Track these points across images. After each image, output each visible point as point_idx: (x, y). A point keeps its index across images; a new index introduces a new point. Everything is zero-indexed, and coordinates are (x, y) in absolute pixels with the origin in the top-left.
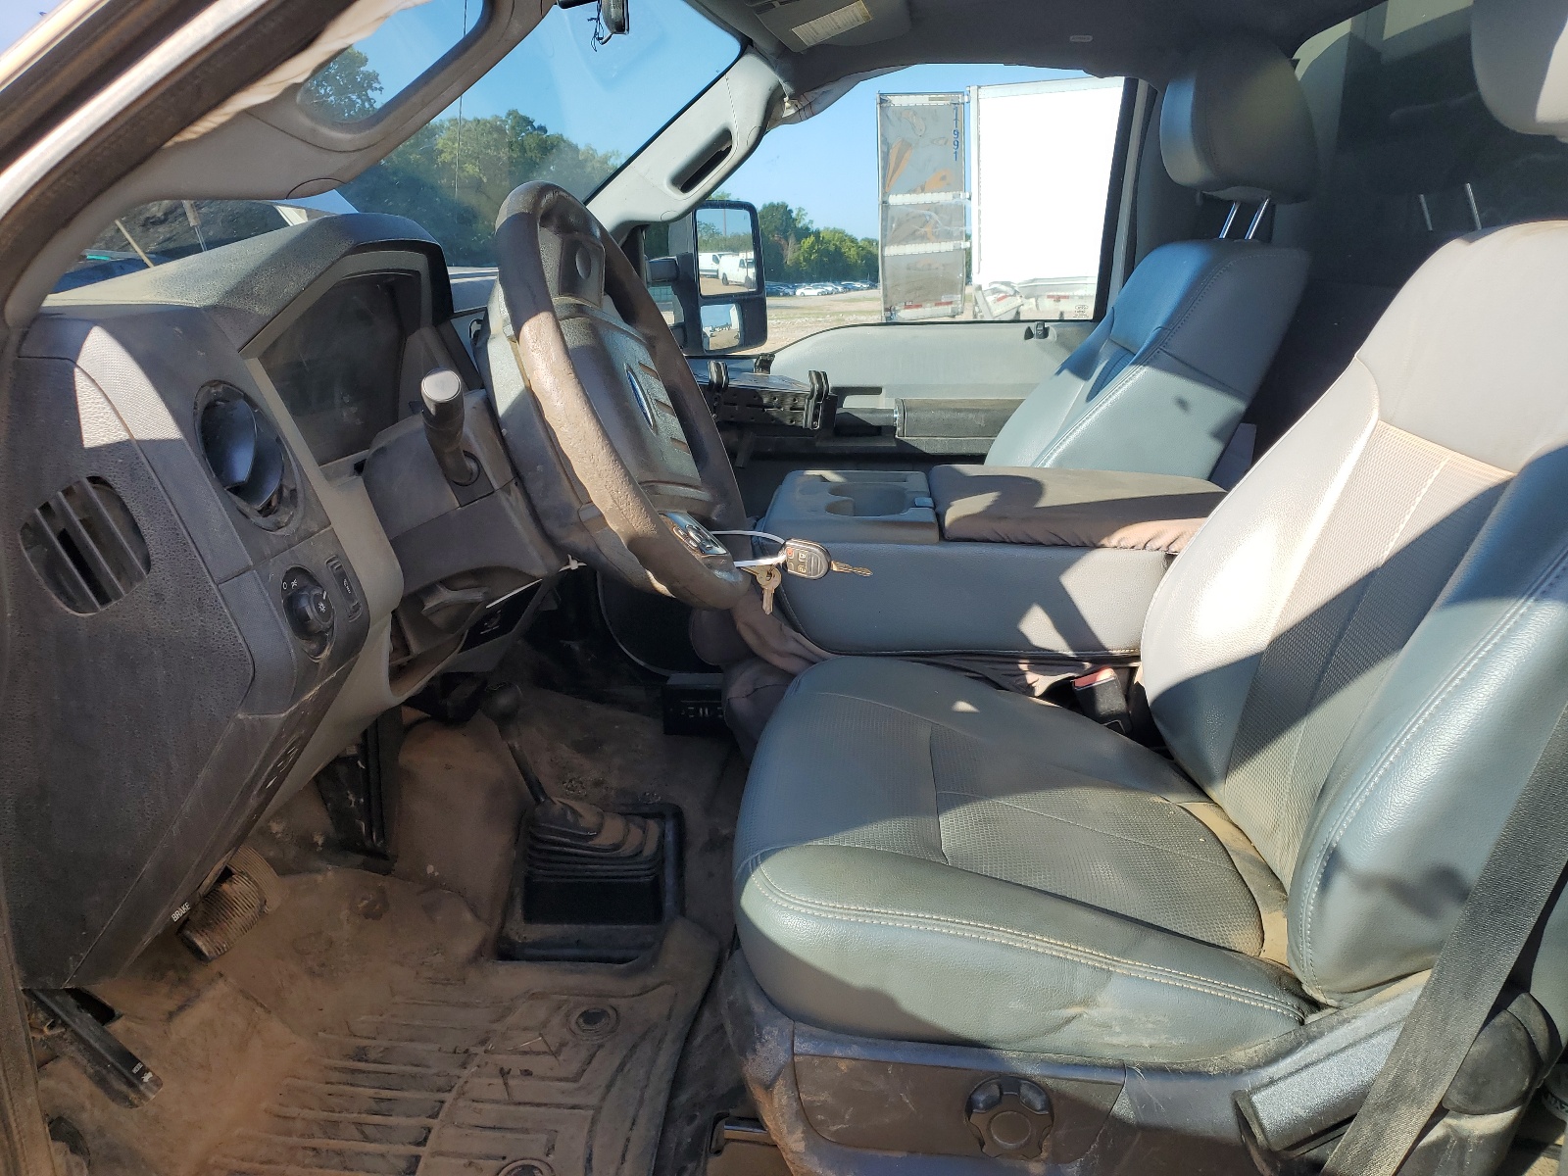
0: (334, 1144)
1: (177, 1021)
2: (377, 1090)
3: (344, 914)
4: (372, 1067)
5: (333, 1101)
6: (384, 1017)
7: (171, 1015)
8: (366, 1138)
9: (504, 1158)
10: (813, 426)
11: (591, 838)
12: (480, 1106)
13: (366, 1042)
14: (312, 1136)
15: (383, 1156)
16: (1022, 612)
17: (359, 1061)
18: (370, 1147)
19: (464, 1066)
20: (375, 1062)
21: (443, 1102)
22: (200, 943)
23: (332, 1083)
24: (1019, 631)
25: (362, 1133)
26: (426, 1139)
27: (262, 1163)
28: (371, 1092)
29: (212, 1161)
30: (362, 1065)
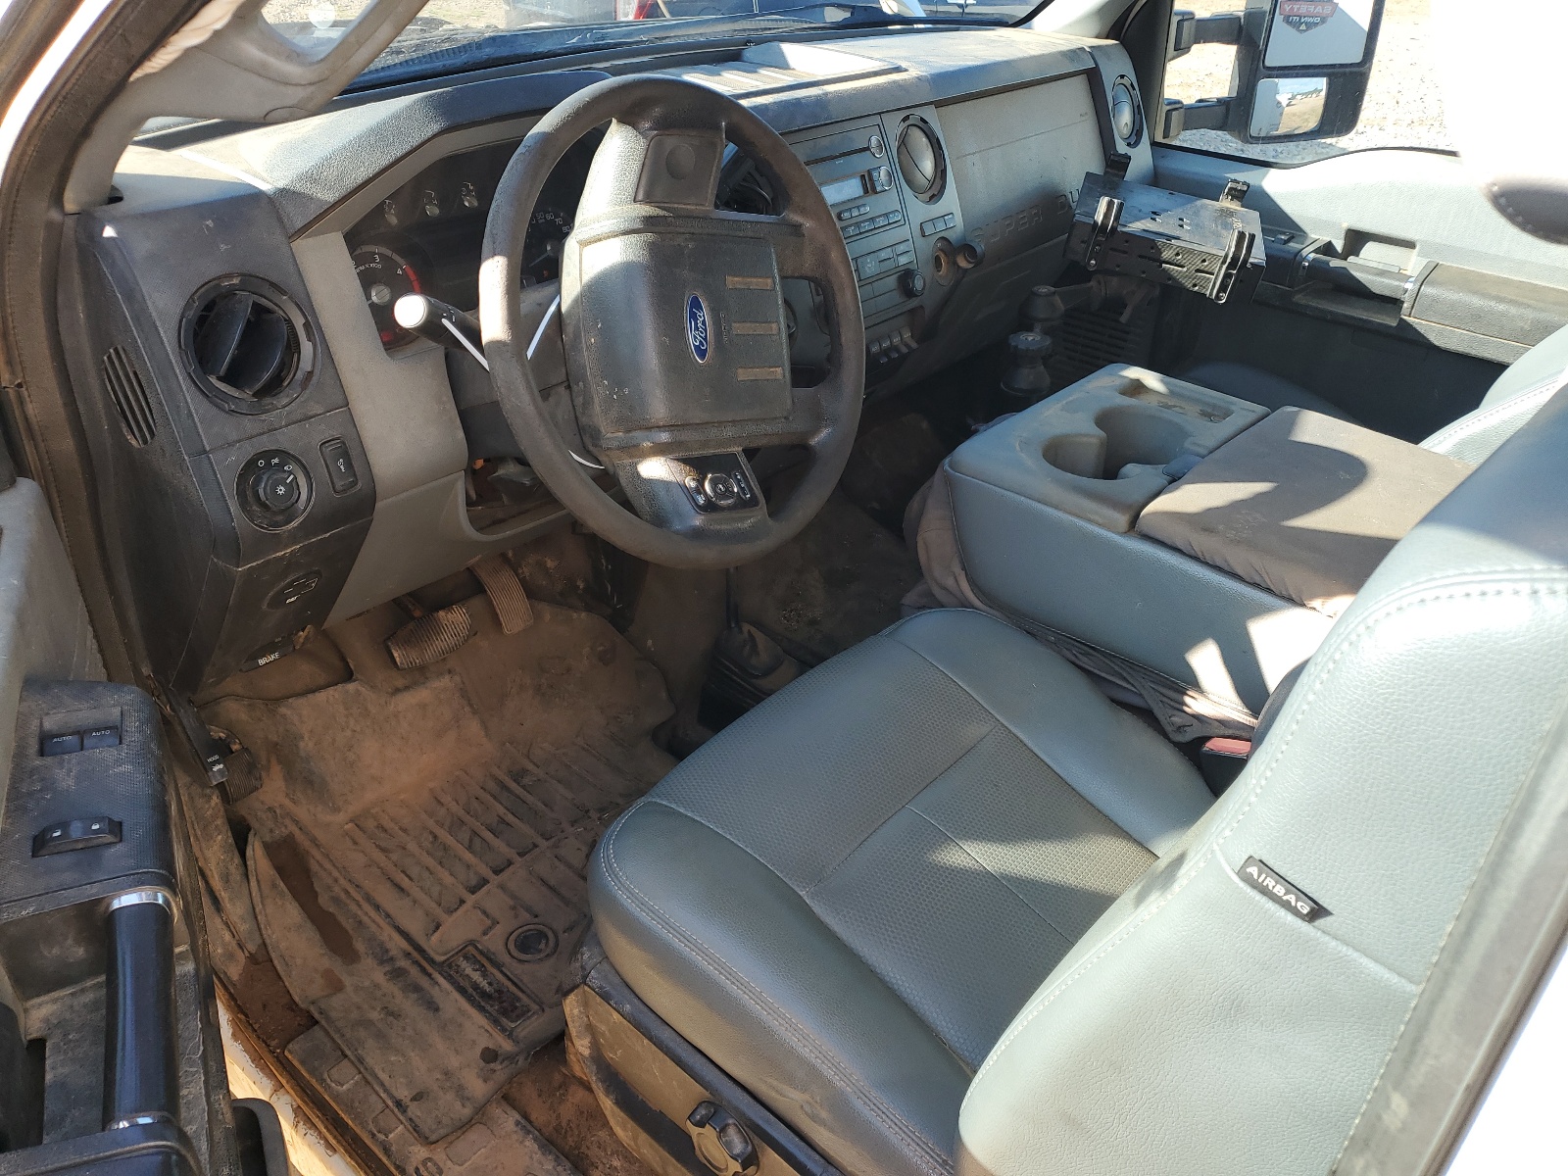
0: (450, 840)
1: (399, 697)
2: (505, 811)
3: (586, 650)
4: (519, 790)
5: (475, 804)
6: (558, 752)
7: (397, 691)
8: (470, 848)
9: (536, 916)
10: (1218, 297)
11: (757, 677)
12: (557, 863)
13: (530, 767)
14: (442, 826)
15: (468, 866)
16: (1194, 641)
17: (515, 781)
18: (468, 856)
19: (573, 823)
20: (524, 787)
21: (536, 846)
22: (396, 655)
23: (485, 790)
24: (1184, 659)
25: (471, 841)
26: (502, 871)
27: (401, 828)
28: (501, 810)
29: (373, 811)
30: (513, 785)
